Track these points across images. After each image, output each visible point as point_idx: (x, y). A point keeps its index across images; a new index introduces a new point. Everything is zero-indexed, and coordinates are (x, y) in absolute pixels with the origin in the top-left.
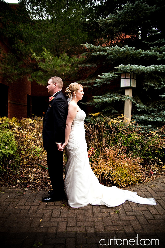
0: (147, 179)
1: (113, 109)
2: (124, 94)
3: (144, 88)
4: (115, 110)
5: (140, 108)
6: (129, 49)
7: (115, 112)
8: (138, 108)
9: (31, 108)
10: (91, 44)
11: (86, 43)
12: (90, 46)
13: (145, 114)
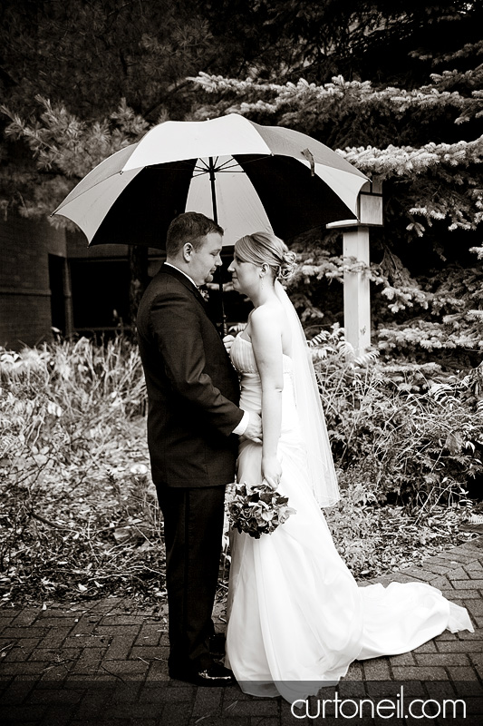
0: (393, 562)
1: (309, 306)
2: (339, 252)
3: (409, 228)
4: (314, 310)
5: (396, 299)
6: (350, 87)
7: (313, 316)
8: (392, 302)
9: (69, 302)
10: (221, 77)
11: (201, 73)
12: (214, 85)
13: (421, 322)
